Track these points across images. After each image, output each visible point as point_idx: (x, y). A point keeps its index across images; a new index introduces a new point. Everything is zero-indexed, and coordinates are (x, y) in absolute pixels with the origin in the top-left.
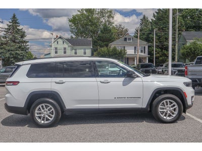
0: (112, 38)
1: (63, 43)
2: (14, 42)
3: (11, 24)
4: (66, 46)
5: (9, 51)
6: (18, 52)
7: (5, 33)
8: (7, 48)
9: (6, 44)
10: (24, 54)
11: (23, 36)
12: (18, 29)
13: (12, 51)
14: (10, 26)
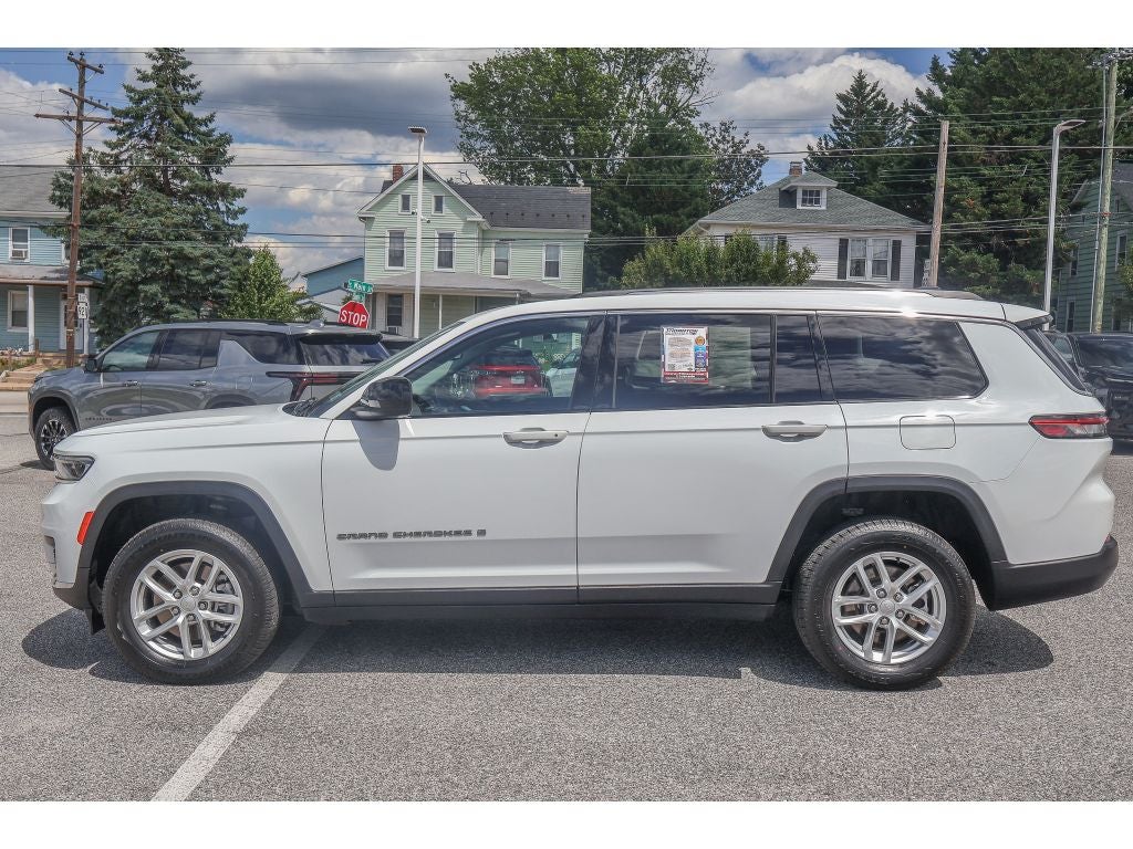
0: (694, 195)
1: (439, 208)
2: (165, 189)
3: (152, 85)
4: (451, 221)
5: (133, 239)
6: (187, 247)
7: (113, 137)
8: (126, 222)
9: (115, 199)
10: (220, 258)
11: (214, 156)
12: (188, 119)
13: (151, 239)
14: (144, 96)
